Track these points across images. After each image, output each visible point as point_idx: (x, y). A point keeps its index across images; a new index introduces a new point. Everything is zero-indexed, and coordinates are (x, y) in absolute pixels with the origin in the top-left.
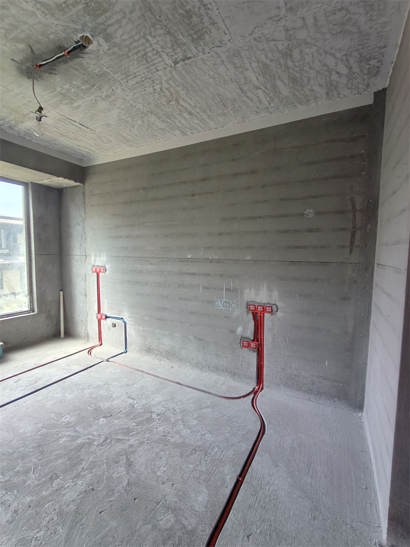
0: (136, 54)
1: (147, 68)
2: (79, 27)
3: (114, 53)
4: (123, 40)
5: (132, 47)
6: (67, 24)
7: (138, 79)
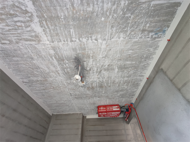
0: (76, 89)
1: (70, 89)
2: (87, 84)
3: (77, 85)
4: (80, 89)
5: (78, 89)
6: (88, 82)
7: (66, 85)
